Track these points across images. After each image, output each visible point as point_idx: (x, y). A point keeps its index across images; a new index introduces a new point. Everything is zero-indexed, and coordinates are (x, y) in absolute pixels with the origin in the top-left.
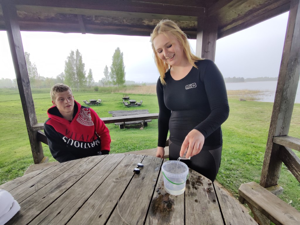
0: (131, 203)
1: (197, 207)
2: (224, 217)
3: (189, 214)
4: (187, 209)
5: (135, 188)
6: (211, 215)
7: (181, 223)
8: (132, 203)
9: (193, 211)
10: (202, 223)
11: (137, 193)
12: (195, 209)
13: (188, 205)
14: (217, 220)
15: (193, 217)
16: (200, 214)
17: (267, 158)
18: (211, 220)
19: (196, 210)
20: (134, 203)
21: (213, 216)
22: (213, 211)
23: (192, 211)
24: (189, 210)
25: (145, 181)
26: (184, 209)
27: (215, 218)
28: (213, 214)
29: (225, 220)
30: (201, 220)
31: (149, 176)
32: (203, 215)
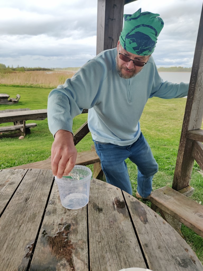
0: (9, 235)
1: (103, 222)
2: (135, 227)
3: (93, 231)
4: (90, 226)
5: (15, 214)
8: (11, 235)
9: (99, 227)
11: (18, 220)
12: (101, 224)
13: (92, 222)
14: (128, 231)
15: (99, 234)
16: (108, 229)
18: (120, 232)
19: (103, 225)
20: (14, 234)
21: (123, 228)
22: (123, 224)
23: (97, 227)
24: (94, 227)
25: (30, 203)
26: (87, 227)
27: (125, 229)
28: (122, 226)
29: (137, 229)
30: (108, 236)
31: (35, 196)
32: (111, 229)
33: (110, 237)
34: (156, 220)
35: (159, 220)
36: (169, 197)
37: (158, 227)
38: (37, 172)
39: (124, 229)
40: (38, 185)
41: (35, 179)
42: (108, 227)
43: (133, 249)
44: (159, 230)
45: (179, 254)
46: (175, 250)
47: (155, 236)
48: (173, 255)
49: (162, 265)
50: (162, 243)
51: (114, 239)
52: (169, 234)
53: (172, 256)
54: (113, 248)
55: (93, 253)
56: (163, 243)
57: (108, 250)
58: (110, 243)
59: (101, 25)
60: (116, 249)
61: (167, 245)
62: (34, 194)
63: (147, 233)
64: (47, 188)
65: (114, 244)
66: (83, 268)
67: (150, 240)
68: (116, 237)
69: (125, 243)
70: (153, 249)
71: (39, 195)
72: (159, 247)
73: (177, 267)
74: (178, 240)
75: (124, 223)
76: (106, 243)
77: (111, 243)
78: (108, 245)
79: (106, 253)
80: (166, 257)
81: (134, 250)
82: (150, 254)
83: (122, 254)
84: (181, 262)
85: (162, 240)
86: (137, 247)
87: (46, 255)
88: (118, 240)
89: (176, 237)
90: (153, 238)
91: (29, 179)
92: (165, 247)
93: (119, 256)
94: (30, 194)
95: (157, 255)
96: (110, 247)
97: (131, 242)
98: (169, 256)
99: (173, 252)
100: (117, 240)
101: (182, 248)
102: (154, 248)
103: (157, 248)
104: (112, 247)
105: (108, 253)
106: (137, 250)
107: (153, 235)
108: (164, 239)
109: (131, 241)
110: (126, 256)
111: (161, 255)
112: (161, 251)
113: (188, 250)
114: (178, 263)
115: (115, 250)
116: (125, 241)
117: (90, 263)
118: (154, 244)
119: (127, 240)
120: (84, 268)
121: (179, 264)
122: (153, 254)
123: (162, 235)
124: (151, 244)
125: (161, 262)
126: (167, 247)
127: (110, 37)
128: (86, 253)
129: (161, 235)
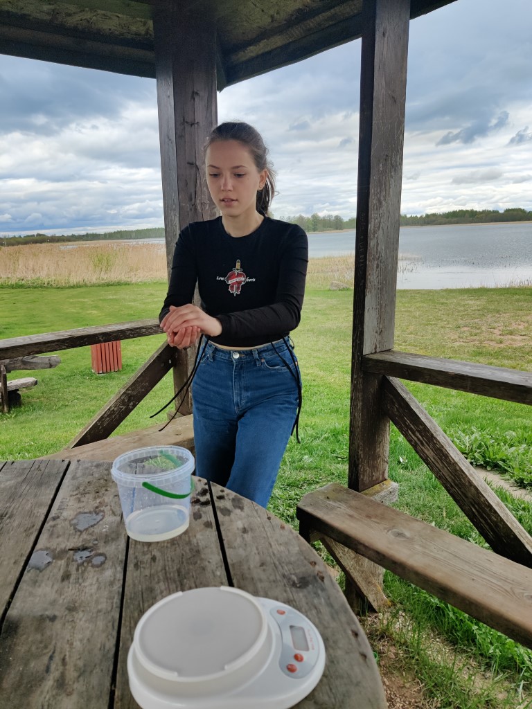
2: (224, 538)
6: (194, 541)
7: (115, 576)
10: (168, 561)
14: (206, 547)
16: (167, 547)
17: (355, 416)
18: (191, 549)
21: (197, 543)
22: (199, 536)
26: (125, 549)
27: (202, 544)
28: (197, 540)
29: (225, 542)
30: (166, 557)
31: (20, 508)
32: (174, 547)
33: (169, 559)
34: (268, 524)
35: (273, 524)
36: (336, 504)
37: (269, 534)
38: (25, 465)
39: (200, 544)
40: (28, 488)
41: (20, 479)
42: (169, 545)
43: (211, 572)
44: (270, 539)
45: (297, 571)
46: (291, 567)
47: (257, 549)
48: (286, 574)
49: (260, 589)
50: (268, 559)
51: (176, 561)
52: (286, 543)
53: (284, 576)
54: (174, 575)
55: (132, 586)
56: (271, 557)
57: (161, 578)
58: (167, 568)
59: (168, 137)
60: (179, 575)
61: (279, 560)
62: (17, 506)
63: (246, 545)
64: (48, 491)
65: (175, 568)
66: (109, 609)
67: (247, 556)
68: (182, 558)
69: (197, 565)
70: (249, 569)
71: (30, 505)
72: (262, 565)
73: (288, 589)
74: (301, 551)
75: (202, 535)
76: (160, 568)
77: (171, 567)
78: (164, 571)
79: (158, 582)
80: (272, 578)
81: (213, 573)
82: (242, 575)
83: (188, 582)
84: (296, 582)
85: (272, 554)
86: (220, 568)
87: (38, 598)
88: (185, 562)
89: (299, 546)
90: (255, 551)
91: (7, 481)
92: (275, 564)
93: (182, 585)
94: (10, 507)
95: (255, 576)
96: (166, 574)
97: (209, 562)
98: (277, 574)
99: (286, 569)
100: (183, 563)
101: (306, 562)
102: (252, 566)
103: (259, 565)
104: (170, 574)
105: (162, 584)
106: (218, 573)
107: (254, 549)
108: (275, 552)
109: (211, 561)
110: (195, 583)
111: (263, 576)
112: (264, 570)
113: (315, 563)
114: (291, 583)
115: (177, 577)
116: (199, 562)
117: (125, 600)
118: (254, 561)
119: (202, 559)
120: (112, 609)
121: (294, 585)
122: (247, 575)
123: (273, 547)
124: (248, 561)
125: (259, 585)
126: (277, 563)
127: (191, 162)
128: (119, 587)
129: (271, 546)
